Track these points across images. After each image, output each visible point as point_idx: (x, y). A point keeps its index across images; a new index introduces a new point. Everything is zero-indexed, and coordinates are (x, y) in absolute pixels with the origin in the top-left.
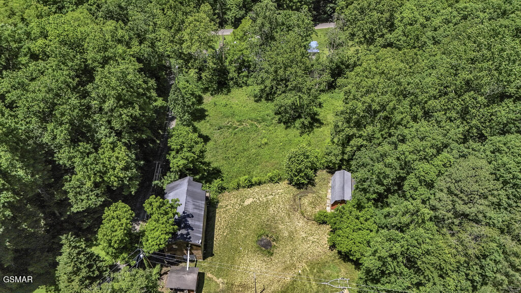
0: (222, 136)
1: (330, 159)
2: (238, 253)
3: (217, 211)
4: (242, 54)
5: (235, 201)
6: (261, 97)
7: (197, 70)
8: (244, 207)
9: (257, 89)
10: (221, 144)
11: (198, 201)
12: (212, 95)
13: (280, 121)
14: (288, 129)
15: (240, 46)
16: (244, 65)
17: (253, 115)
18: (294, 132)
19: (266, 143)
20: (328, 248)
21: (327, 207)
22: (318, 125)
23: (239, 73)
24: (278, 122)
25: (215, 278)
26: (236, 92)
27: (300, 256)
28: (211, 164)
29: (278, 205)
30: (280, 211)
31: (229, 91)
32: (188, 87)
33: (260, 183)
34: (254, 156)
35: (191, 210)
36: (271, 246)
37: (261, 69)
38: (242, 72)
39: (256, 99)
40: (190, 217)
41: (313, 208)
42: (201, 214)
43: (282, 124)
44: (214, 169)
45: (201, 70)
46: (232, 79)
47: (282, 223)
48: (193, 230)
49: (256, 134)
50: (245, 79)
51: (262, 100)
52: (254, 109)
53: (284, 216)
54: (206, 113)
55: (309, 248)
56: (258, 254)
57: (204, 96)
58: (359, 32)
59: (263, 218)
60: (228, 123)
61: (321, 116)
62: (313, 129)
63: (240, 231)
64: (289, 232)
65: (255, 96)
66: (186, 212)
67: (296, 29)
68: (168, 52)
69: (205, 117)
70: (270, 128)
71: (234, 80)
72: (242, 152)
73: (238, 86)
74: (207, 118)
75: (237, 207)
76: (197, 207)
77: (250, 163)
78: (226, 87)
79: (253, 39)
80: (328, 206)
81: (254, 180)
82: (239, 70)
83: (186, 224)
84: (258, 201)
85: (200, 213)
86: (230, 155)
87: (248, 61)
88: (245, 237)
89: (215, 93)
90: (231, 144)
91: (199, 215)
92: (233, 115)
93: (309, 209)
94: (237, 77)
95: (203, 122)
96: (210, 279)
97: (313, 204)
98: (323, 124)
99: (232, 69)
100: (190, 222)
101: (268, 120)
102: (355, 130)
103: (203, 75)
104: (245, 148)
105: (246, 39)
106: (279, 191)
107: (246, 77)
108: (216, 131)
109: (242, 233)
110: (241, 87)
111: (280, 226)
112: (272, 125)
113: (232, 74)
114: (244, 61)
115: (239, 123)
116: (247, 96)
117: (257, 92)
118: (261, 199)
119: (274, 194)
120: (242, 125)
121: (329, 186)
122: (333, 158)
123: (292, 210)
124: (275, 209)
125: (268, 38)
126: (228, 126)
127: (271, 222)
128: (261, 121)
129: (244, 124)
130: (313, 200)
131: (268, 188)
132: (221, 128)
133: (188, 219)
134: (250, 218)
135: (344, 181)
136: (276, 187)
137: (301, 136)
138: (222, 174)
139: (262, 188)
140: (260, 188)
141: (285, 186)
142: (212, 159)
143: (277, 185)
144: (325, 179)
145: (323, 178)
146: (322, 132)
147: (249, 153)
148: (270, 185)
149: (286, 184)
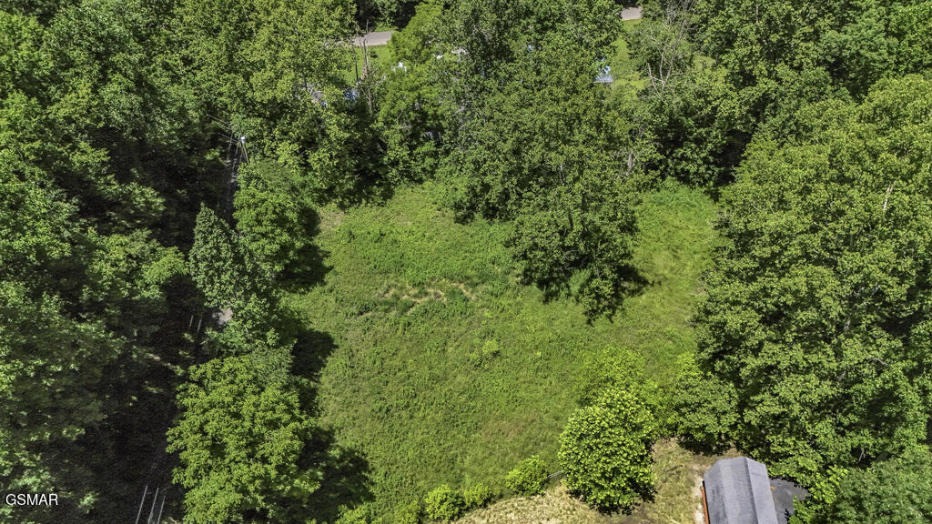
0: (369, 337)
1: (701, 423)
4: (419, 97)
6: (473, 208)
7: (296, 147)
9: (461, 185)
10: (369, 362)
12: (342, 207)
13: (527, 278)
14: (553, 303)
15: (412, 77)
16: (423, 125)
17: (455, 264)
18: (569, 311)
19: (496, 354)
22: (633, 286)
23: (412, 148)
24: (522, 282)
26: (406, 195)
28: (337, 437)
31: (388, 195)
32: (264, 201)
33: (487, 501)
34: (463, 399)
37: (470, 140)
38: (422, 144)
39: (460, 213)
43: (534, 286)
44: (348, 454)
45: (309, 143)
46: (395, 163)
49: (465, 323)
50: (429, 161)
51: (476, 215)
52: (457, 246)
54: (327, 263)
57: (321, 211)
58: (747, 27)
60: (387, 291)
61: (636, 258)
62: (622, 299)
65: (458, 207)
67: (569, 25)
68: (223, 99)
69: (323, 276)
70: (504, 302)
71: (401, 167)
72: (427, 388)
73: (411, 179)
74: (329, 278)
77: (454, 424)
78: (379, 185)
79: (447, 57)
82: (412, 139)
86: (392, 401)
87: (435, 117)
89: (352, 202)
90: (397, 362)
92: (400, 265)
94: (407, 158)
95: (317, 289)
98: (645, 282)
99: (394, 136)
101: (495, 277)
102: (798, 353)
103: (313, 158)
104: (436, 372)
105: (428, 56)
107: (431, 156)
108: (353, 321)
110: (420, 181)
112: (509, 292)
113: (396, 151)
114: (424, 115)
115: (416, 291)
116: (435, 207)
117: (462, 194)
120: (426, 294)
121: (693, 496)
122: (710, 420)
125: (491, 54)
126: (386, 303)
128: (476, 280)
129: (431, 290)
131: (512, 515)
132: (367, 310)
135: (752, 499)
136: (535, 509)
137: (589, 322)
138: (370, 472)
139: (492, 516)
140: (486, 518)
141: (562, 504)
142: (341, 416)
143: (537, 503)
144: (678, 472)
145: (672, 470)
146: (645, 307)
147: (447, 389)
148: (516, 505)
149: (564, 495)
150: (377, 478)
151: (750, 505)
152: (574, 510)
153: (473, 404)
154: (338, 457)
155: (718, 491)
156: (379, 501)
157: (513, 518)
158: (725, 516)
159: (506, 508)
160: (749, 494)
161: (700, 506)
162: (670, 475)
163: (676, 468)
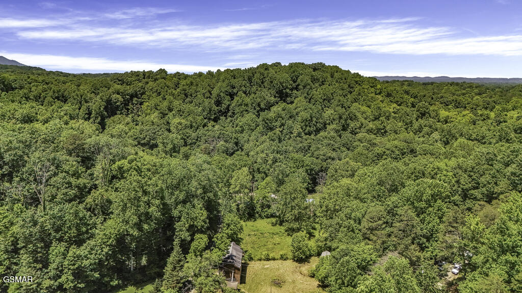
0: (250, 239)
2: (261, 285)
3: (248, 268)
5: (259, 265)
6: (276, 224)
8: (265, 268)
10: (250, 242)
12: (245, 221)
17: (271, 231)
26: (259, 221)
27: (299, 289)
30: (287, 272)
31: (255, 220)
33: (274, 259)
36: (281, 284)
39: (273, 225)
46: (258, 213)
47: (288, 276)
52: (271, 229)
53: (289, 274)
56: (273, 287)
59: (276, 273)
63: (262, 277)
64: (292, 280)
65: (272, 223)
70: (282, 237)
73: (261, 218)
75: (260, 268)
78: (253, 218)
81: (271, 255)
84: (273, 267)
89: (247, 221)
92: (258, 230)
101: (280, 234)
104: (265, 245)
106: (286, 264)
110: (263, 218)
113: (258, 209)
116: (267, 223)
118: (275, 266)
119: (283, 265)
123: (295, 272)
124: (284, 271)
127: (281, 276)
128: (276, 234)
131: (280, 262)
134: (268, 273)
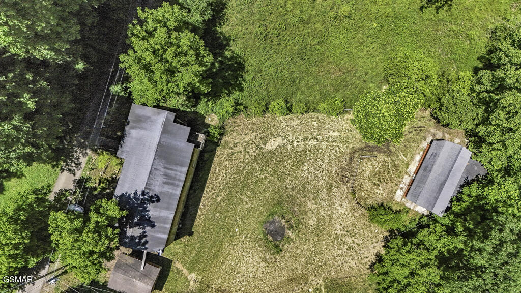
2: (231, 236)
3: (218, 153)
5: (253, 136)
8: (263, 154)
11: (175, 168)
20: (368, 266)
21: (399, 190)
25: (185, 271)
27: (321, 266)
28: (232, 43)
29: (320, 162)
30: (319, 175)
35: (157, 188)
36: (283, 236)
40: (153, 202)
41: (375, 184)
42: (175, 195)
47: (315, 198)
48: (153, 226)
53: (321, 186)
55: (339, 256)
56: (260, 246)
59: (288, 181)
63: (243, 198)
64: (318, 219)
66: (147, 191)
75: (251, 152)
76: (169, 180)
80: (401, 189)
83: (142, 217)
84: (289, 147)
85: (174, 192)
88: (249, 211)
91: (171, 196)
93: (367, 185)
96: (179, 272)
97: (378, 178)
100: (153, 211)
106: (331, 133)
109: (247, 203)
111: (309, 204)
118: (295, 144)
119: (320, 138)
121: (421, 146)
123: (338, 179)
124: (312, 170)
127: (298, 193)
130: (382, 170)
131: (315, 123)
133: (150, 207)
134: (266, 178)
135: (450, 171)
136: (329, 123)
137: (421, 8)
138: (245, 73)
139: (304, 119)
140: (301, 120)
141: (345, 125)
142: (237, 28)
143: (332, 121)
144: (421, 130)
145: (418, 127)
146: (467, 8)
147: (306, 31)
148: (320, 118)
149: (349, 121)
150: (248, 77)
151: (447, 173)
152: (351, 131)
153: (318, 48)
154: (229, 57)
155: (435, 156)
156: (246, 93)
157: (315, 125)
158: (430, 171)
159: (313, 118)
160: (450, 167)
161: (422, 153)
162: (415, 130)
163: (421, 127)
